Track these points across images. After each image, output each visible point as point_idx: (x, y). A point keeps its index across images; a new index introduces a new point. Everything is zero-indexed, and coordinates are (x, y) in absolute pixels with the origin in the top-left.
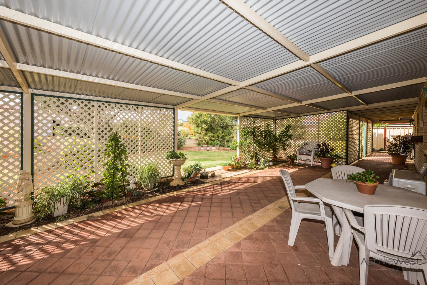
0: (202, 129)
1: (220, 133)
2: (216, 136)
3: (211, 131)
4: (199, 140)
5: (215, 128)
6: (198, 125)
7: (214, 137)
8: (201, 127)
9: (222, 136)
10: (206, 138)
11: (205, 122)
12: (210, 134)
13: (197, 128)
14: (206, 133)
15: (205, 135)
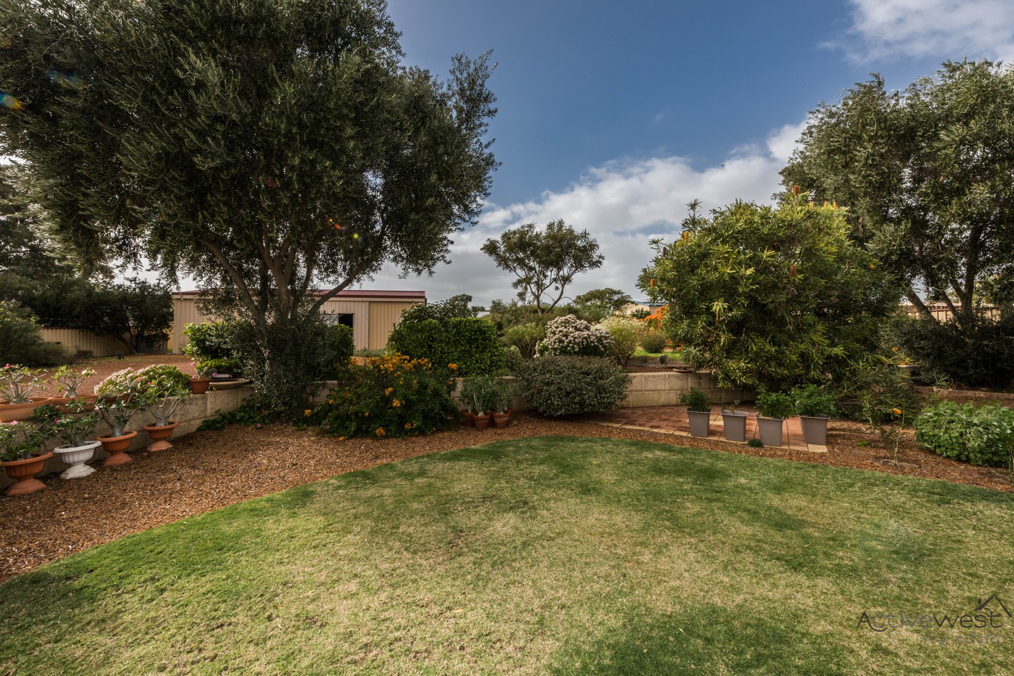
0: (710, 324)
1: (817, 343)
2: (794, 358)
3: (763, 334)
4: (700, 376)
5: (783, 318)
6: (692, 306)
7: (780, 364)
8: (704, 317)
9: (829, 357)
10: (737, 365)
11: (728, 289)
12: (758, 344)
13: (686, 322)
14: (734, 343)
15: (730, 351)
